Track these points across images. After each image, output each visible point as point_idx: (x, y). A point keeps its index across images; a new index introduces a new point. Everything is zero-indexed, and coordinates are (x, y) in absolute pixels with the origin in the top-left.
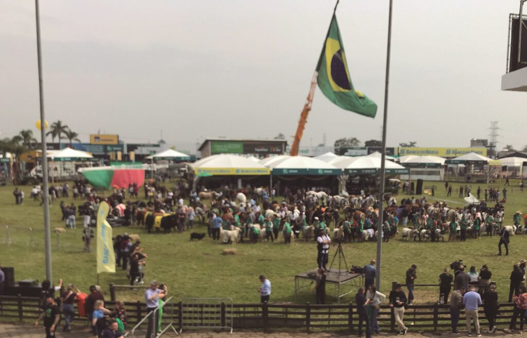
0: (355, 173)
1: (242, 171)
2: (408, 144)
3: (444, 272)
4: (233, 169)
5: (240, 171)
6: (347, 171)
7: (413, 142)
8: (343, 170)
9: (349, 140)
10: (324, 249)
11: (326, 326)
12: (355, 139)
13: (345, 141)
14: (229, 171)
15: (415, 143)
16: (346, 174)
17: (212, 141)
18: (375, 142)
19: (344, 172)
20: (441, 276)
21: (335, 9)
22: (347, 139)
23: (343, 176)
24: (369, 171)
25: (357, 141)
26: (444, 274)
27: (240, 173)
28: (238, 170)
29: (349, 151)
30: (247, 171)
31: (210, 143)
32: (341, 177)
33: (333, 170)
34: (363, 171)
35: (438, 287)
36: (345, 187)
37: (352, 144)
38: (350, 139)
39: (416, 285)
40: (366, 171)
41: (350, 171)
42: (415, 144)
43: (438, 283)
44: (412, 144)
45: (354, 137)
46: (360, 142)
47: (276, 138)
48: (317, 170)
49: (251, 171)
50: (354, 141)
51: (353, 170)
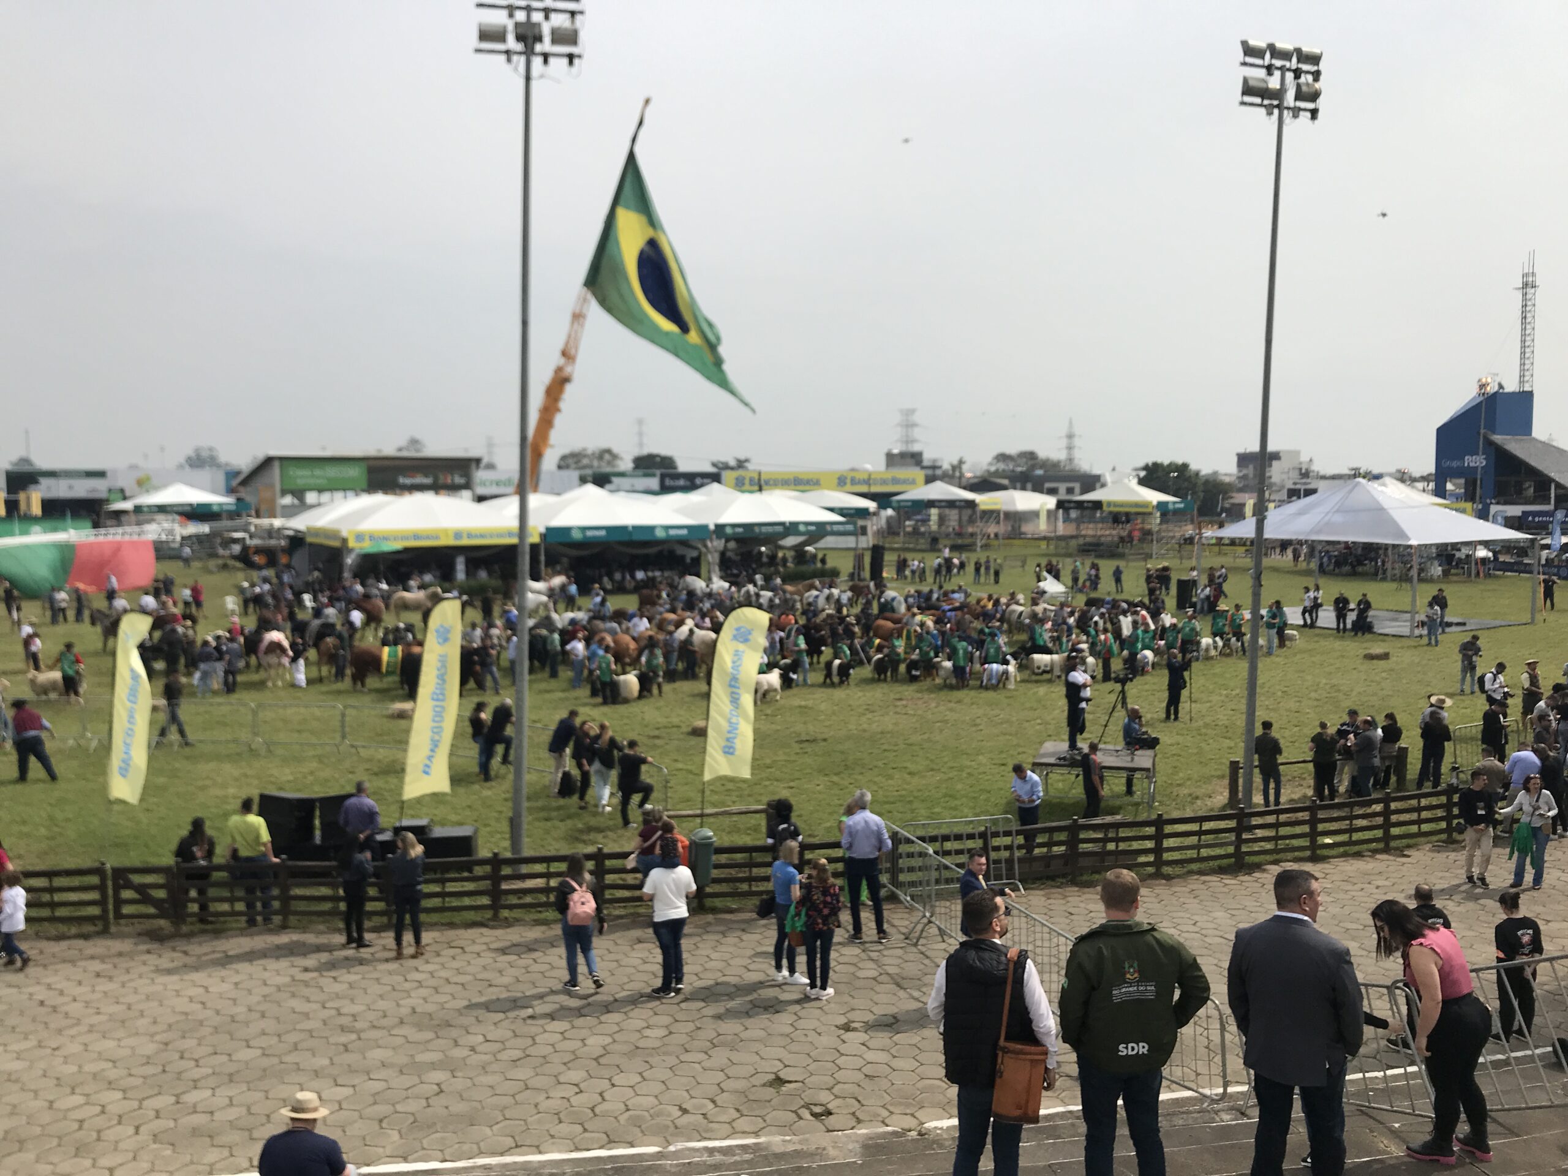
0: (738, 533)
1: (470, 536)
2: (732, 463)
3: (1319, 730)
4: (446, 531)
5: (465, 536)
6: (720, 528)
7: (742, 458)
8: (712, 527)
9: (593, 454)
10: (1083, 700)
11: (1191, 861)
12: (609, 451)
13: (585, 456)
14: (437, 538)
15: (747, 461)
16: (719, 537)
17: (282, 459)
18: (658, 459)
19: (714, 532)
20: (1313, 740)
21: (634, 140)
22: (589, 452)
23: (711, 540)
24: (770, 529)
25: (615, 457)
26: (1319, 733)
27: (465, 542)
28: (458, 535)
29: (615, 480)
30: (482, 536)
31: (277, 464)
32: (709, 544)
33: (690, 528)
34: (757, 529)
35: (1311, 766)
36: (717, 568)
37: (603, 464)
38: (597, 452)
39: (1282, 764)
40: (764, 529)
41: (729, 530)
42: (746, 464)
43: (1309, 756)
44: (741, 464)
45: (604, 445)
46: (621, 459)
47: (400, 450)
48: (651, 529)
49: (491, 536)
50: (607, 457)
51: (734, 526)
